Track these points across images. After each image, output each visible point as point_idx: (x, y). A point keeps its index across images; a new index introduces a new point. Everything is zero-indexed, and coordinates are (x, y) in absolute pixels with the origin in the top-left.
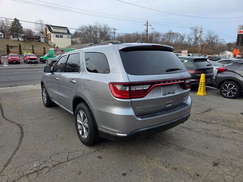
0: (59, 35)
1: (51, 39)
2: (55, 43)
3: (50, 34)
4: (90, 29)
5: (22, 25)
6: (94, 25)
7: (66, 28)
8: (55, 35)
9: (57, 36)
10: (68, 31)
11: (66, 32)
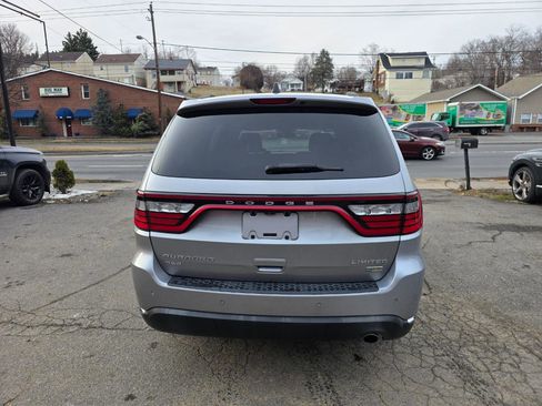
0: (405, 72)
1: (384, 84)
2: (393, 91)
3: (384, 73)
4: (491, 48)
5: (333, 62)
6: (508, 35)
7: (425, 54)
8: (394, 74)
9: (399, 77)
10: (427, 61)
11: (422, 63)
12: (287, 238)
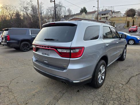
12: (48, 55)
